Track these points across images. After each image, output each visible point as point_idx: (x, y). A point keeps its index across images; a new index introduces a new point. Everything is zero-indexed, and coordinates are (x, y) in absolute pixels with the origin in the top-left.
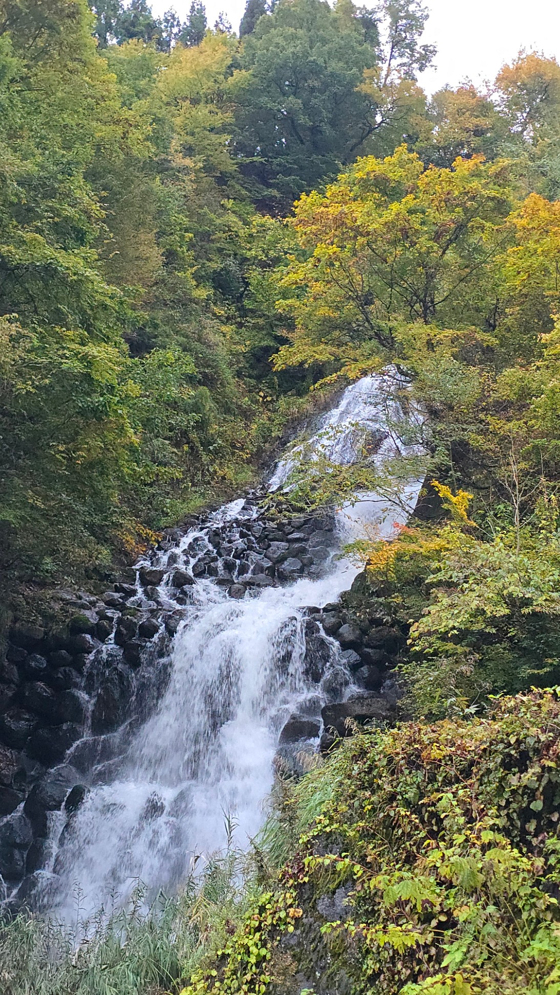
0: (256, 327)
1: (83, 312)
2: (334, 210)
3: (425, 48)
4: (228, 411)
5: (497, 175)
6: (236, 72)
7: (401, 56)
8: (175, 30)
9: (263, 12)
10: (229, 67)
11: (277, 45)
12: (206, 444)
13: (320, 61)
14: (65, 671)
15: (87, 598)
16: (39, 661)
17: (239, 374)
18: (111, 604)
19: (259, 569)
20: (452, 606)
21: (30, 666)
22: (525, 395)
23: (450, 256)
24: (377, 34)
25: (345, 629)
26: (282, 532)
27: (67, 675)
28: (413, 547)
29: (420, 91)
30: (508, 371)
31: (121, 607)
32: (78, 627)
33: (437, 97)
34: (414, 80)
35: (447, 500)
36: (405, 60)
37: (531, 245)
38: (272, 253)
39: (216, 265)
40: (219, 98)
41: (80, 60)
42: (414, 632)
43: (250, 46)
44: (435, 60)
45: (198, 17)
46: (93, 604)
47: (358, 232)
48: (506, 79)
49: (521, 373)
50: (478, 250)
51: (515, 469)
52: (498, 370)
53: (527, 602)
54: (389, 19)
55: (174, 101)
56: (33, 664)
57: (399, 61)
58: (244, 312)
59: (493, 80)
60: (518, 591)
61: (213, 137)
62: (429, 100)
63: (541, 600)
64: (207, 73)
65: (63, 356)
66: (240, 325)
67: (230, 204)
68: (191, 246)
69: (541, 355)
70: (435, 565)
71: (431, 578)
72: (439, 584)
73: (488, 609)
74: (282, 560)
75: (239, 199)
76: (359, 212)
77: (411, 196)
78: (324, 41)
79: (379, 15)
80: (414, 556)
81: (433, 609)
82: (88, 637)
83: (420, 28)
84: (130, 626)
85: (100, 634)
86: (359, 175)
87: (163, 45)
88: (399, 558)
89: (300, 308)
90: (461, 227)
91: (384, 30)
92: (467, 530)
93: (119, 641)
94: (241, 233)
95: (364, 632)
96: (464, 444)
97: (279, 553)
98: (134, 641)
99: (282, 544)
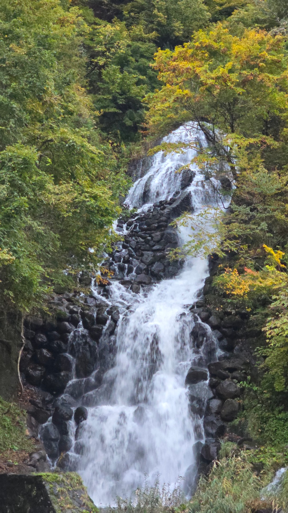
14: (57, 343)
16: (42, 338)
19: (140, 270)
21: (38, 341)
25: (212, 319)
26: (149, 245)
27: (59, 346)
32: (60, 318)
46: (62, 301)
56: (40, 340)
74: (152, 263)
82: (67, 323)
84: (90, 317)
85: (74, 322)
95: (222, 319)
97: (150, 259)
98: (95, 327)
99: (150, 253)
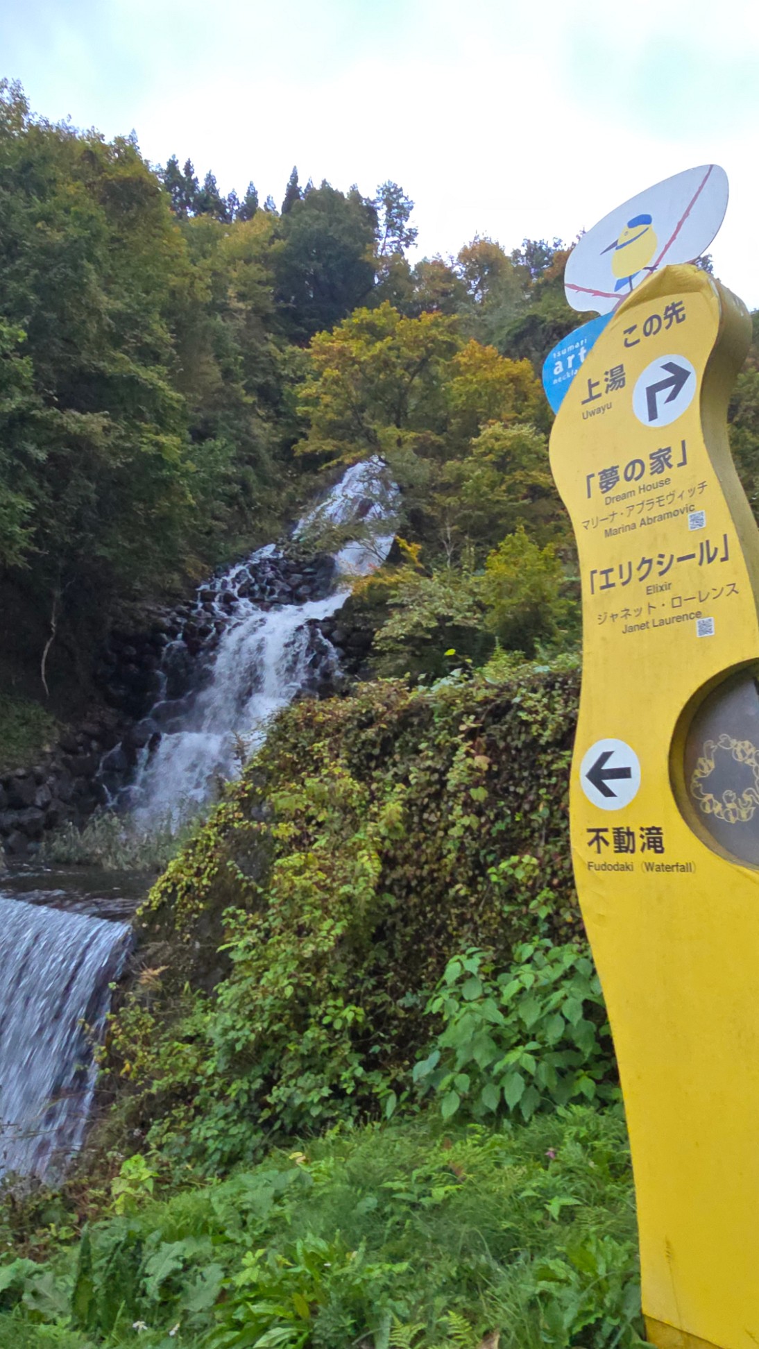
0: (288, 425)
1: (157, 411)
2: (337, 345)
3: (410, 230)
4: (265, 482)
5: (450, 326)
6: (277, 241)
7: (394, 235)
8: (236, 208)
9: (299, 197)
10: (273, 237)
11: (306, 223)
12: (250, 505)
13: (336, 237)
14: (148, 657)
15: (164, 609)
16: (132, 651)
17: (274, 457)
18: (181, 614)
19: (282, 592)
20: (402, 620)
21: (125, 654)
22: (461, 478)
23: (417, 381)
24: (377, 219)
25: (335, 634)
26: (299, 567)
28: (380, 580)
29: (406, 262)
30: (449, 463)
31: (187, 616)
32: (158, 629)
33: (419, 267)
34: (402, 254)
35: (404, 549)
36: (396, 239)
37: (469, 376)
38: (299, 373)
39: (260, 380)
40: (265, 260)
41: (160, 228)
42: (378, 636)
43: (287, 223)
44: (417, 240)
45: (252, 197)
46: (168, 613)
47: (354, 361)
48: (465, 256)
49: (458, 464)
50: (435, 378)
51: (449, 530)
52: (443, 462)
53: (450, 618)
54: (385, 208)
55: (232, 261)
56: (128, 652)
57: (392, 239)
58: (279, 414)
59: (456, 256)
60: (443, 611)
61: (260, 287)
62: (412, 269)
63: (459, 617)
64: (256, 241)
65: (142, 443)
66: (276, 423)
67: (270, 336)
68: (243, 365)
69: (471, 454)
70: (393, 592)
71: (390, 601)
72: (395, 606)
73: (424, 623)
74: (299, 585)
75: (278, 333)
76: (354, 347)
77: (389, 338)
78: (340, 221)
79: (379, 204)
80: (381, 585)
81: (389, 622)
82: (164, 636)
83: (407, 216)
84: (192, 629)
85: (173, 634)
86: (355, 321)
87: (227, 218)
88: (371, 586)
89: (315, 413)
90: (424, 361)
91: (382, 215)
92: (416, 570)
93: (185, 638)
94: (279, 358)
95: (349, 636)
96: (418, 511)
97: (297, 582)
98: (195, 639)
99: (299, 576)
